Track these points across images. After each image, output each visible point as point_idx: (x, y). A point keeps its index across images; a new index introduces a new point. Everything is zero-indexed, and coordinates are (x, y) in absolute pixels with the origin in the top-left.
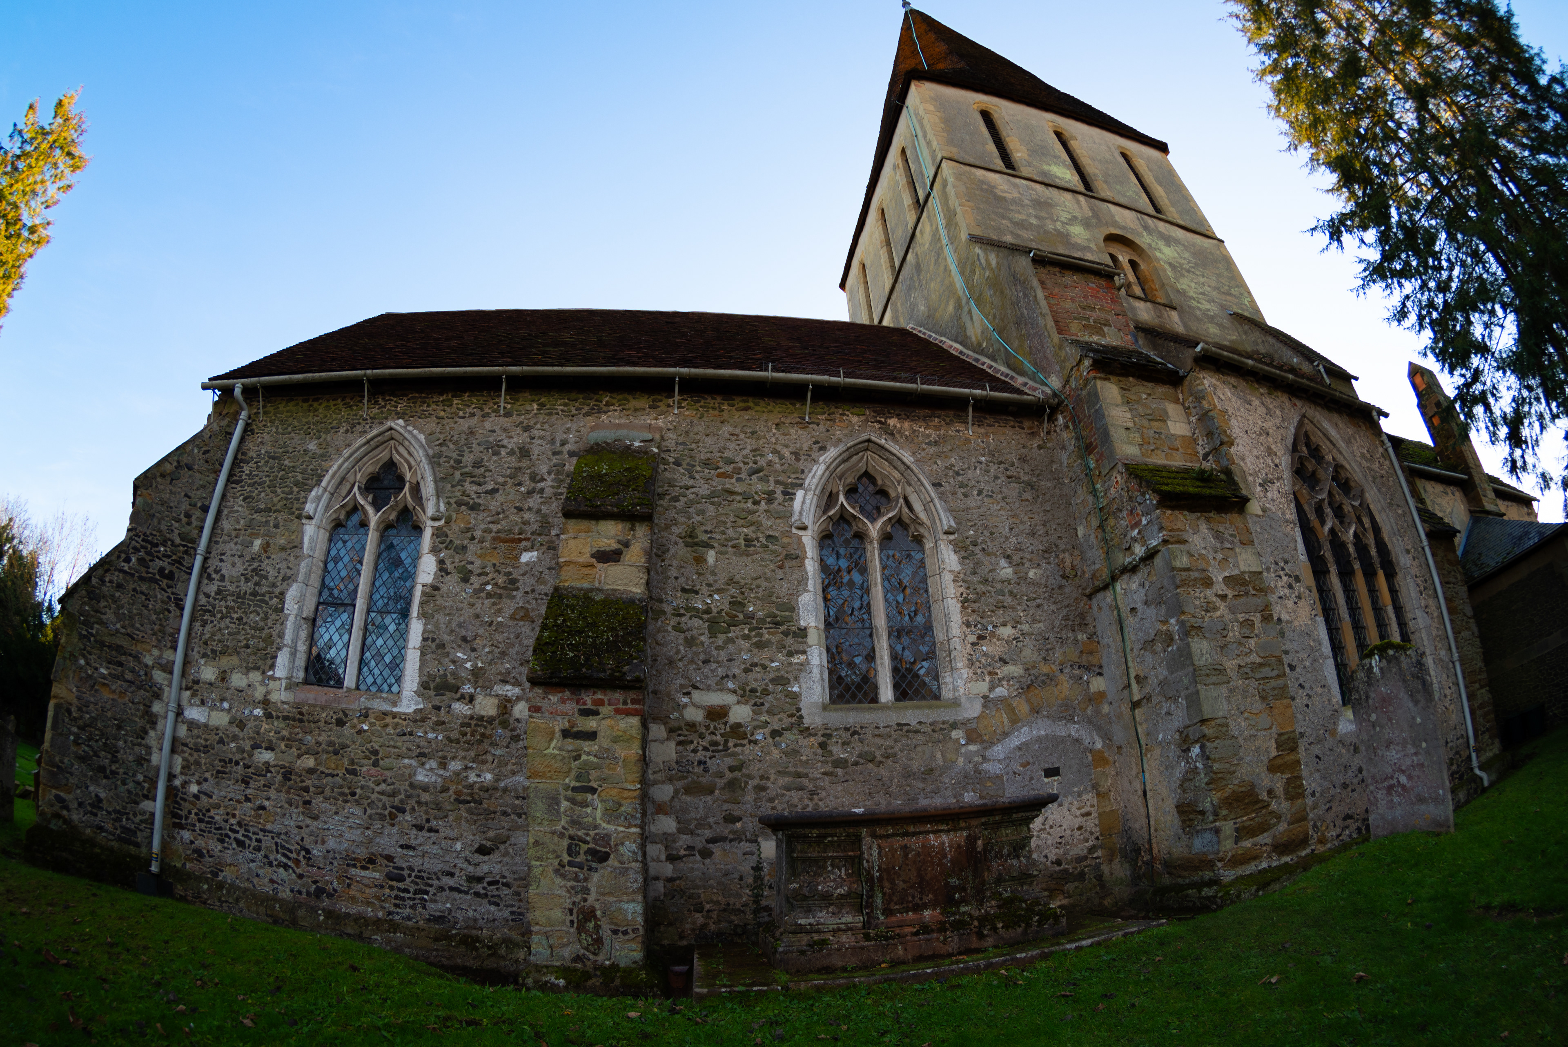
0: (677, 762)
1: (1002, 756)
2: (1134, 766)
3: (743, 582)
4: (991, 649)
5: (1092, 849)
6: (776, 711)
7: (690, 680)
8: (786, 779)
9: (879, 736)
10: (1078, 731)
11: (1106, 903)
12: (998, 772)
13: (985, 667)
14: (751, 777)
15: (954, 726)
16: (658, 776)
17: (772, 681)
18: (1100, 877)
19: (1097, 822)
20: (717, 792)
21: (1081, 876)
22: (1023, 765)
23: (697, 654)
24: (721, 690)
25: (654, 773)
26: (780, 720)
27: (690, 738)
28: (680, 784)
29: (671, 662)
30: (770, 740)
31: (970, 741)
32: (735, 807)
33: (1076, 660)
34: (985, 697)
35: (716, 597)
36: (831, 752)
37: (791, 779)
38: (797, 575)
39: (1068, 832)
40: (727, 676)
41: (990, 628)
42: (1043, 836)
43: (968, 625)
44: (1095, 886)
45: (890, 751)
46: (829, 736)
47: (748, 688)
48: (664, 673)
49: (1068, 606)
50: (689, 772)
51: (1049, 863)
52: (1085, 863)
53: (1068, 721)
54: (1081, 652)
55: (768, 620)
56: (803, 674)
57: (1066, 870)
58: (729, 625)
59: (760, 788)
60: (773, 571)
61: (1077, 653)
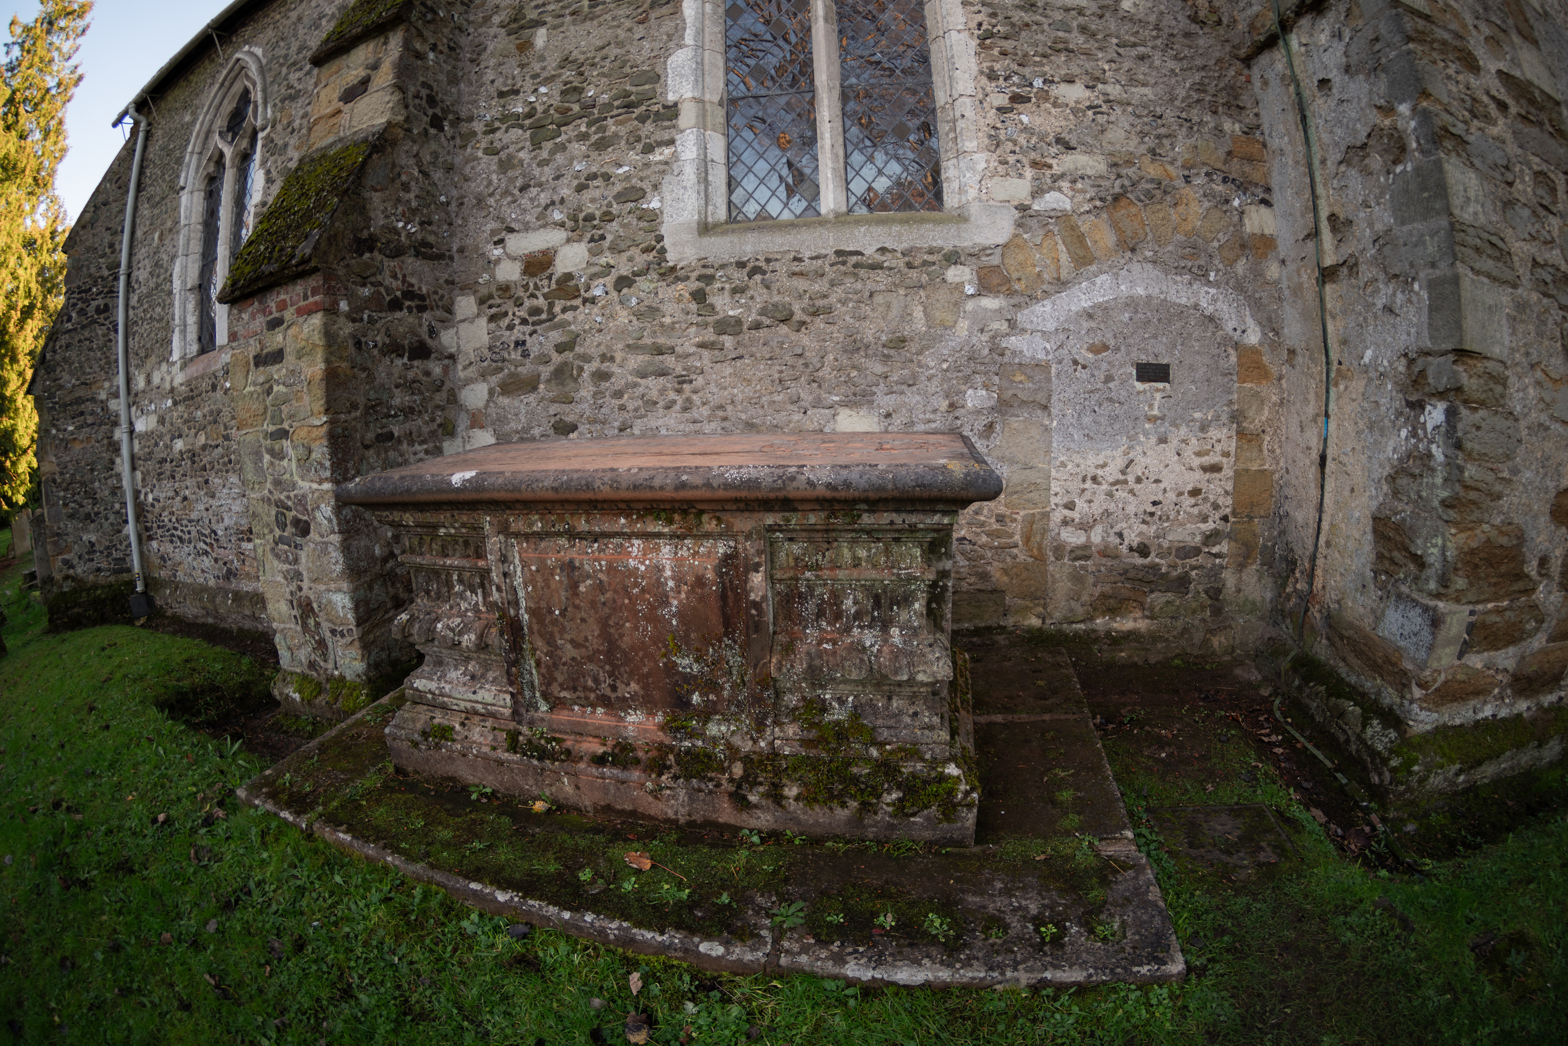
0: (490, 349)
1: (1050, 326)
2: (1312, 396)
3: (582, 58)
4: (1038, 121)
5: (1212, 538)
6: (623, 246)
7: (503, 221)
8: (640, 358)
9: (801, 274)
10: (1215, 300)
11: (1215, 642)
12: (1041, 356)
13: (1023, 152)
14: (587, 359)
15: (953, 258)
16: (471, 372)
17: (618, 197)
18: (1215, 593)
19: (1229, 487)
20: (542, 386)
21: (1183, 582)
22: (1093, 349)
23: (512, 180)
24: (544, 226)
25: (465, 368)
26: (631, 259)
27: (503, 309)
28: (494, 380)
29: (480, 201)
30: (614, 294)
31: (985, 288)
32: (566, 408)
33: (1219, 165)
34: (1022, 208)
35: (543, 90)
36: (712, 307)
37: (647, 357)
38: (668, 25)
39: (1171, 496)
40: (553, 203)
41: (1038, 83)
42: (1121, 494)
43: (992, 76)
44: (1203, 607)
45: (820, 303)
46: (708, 279)
47: (581, 216)
48: (472, 219)
49: (1204, 68)
50: (504, 360)
51: (1124, 549)
52: (1193, 561)
53: (1196, 277)
54: (1229, 153)
55: (616, 103)
56: (667, 178)
57: (1155, 567)
58: (559, 126)
59: (602, 376)
60: (630, 30)
61: (1221, 153)
